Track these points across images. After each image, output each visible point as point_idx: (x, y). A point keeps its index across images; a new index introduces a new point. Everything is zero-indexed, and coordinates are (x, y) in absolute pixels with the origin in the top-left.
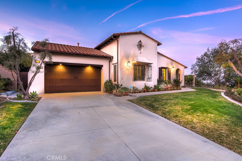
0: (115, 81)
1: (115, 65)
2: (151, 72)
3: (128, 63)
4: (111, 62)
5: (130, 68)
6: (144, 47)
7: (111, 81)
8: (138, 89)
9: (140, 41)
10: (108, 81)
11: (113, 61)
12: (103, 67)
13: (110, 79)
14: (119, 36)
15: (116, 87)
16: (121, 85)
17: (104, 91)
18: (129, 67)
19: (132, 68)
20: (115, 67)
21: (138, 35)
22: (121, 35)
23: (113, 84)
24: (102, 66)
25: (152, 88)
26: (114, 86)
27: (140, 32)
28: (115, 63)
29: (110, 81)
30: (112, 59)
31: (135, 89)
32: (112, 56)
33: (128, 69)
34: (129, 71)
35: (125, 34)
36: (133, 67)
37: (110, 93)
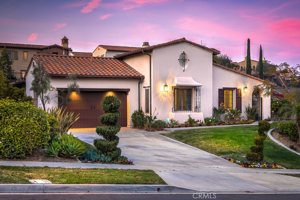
0: (147, 111)
1: (147, 88)
2: (199, 98)
3: (165, 87)
4: (141, 83)
5: (168, 94)
6: (189, 61)
7: (142, 111)
8: (177, 123)
9: (184, 53)
10: (138, 111)
11: (144, 82)
12: (129, 92)
13: (140, 109)
14: (152, 50)
15: (148, 120)
16: (155, 118)
17: (132, 127)
18: (166, 92)
19: (171, 94)
20: (147, 91)
21: (180, 44)
22: (155, 48)
23: (145, 116)
24: (129, 90)
25: (199, 121)
26: (145, 118)
27: (184, 40)
28: (147, 86)
29: (140, 111)
30: (142, 81)
31: (174, 122)
32: (143, 76)
33: (165, 95)
34: (167, 98)
35: (160, 47)
36: (172, 91)
37: (141, 128)
